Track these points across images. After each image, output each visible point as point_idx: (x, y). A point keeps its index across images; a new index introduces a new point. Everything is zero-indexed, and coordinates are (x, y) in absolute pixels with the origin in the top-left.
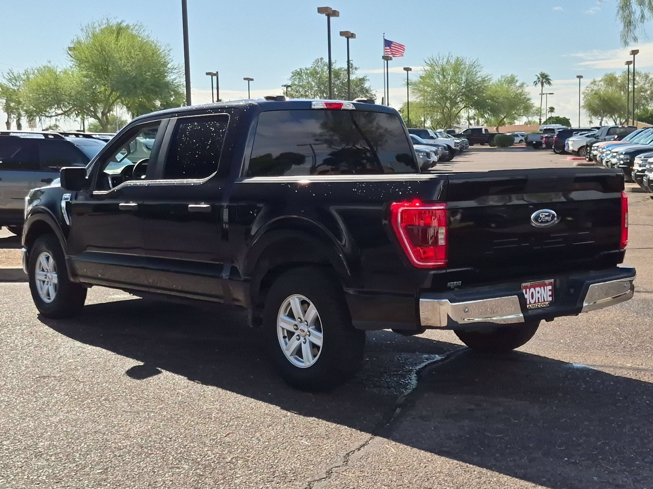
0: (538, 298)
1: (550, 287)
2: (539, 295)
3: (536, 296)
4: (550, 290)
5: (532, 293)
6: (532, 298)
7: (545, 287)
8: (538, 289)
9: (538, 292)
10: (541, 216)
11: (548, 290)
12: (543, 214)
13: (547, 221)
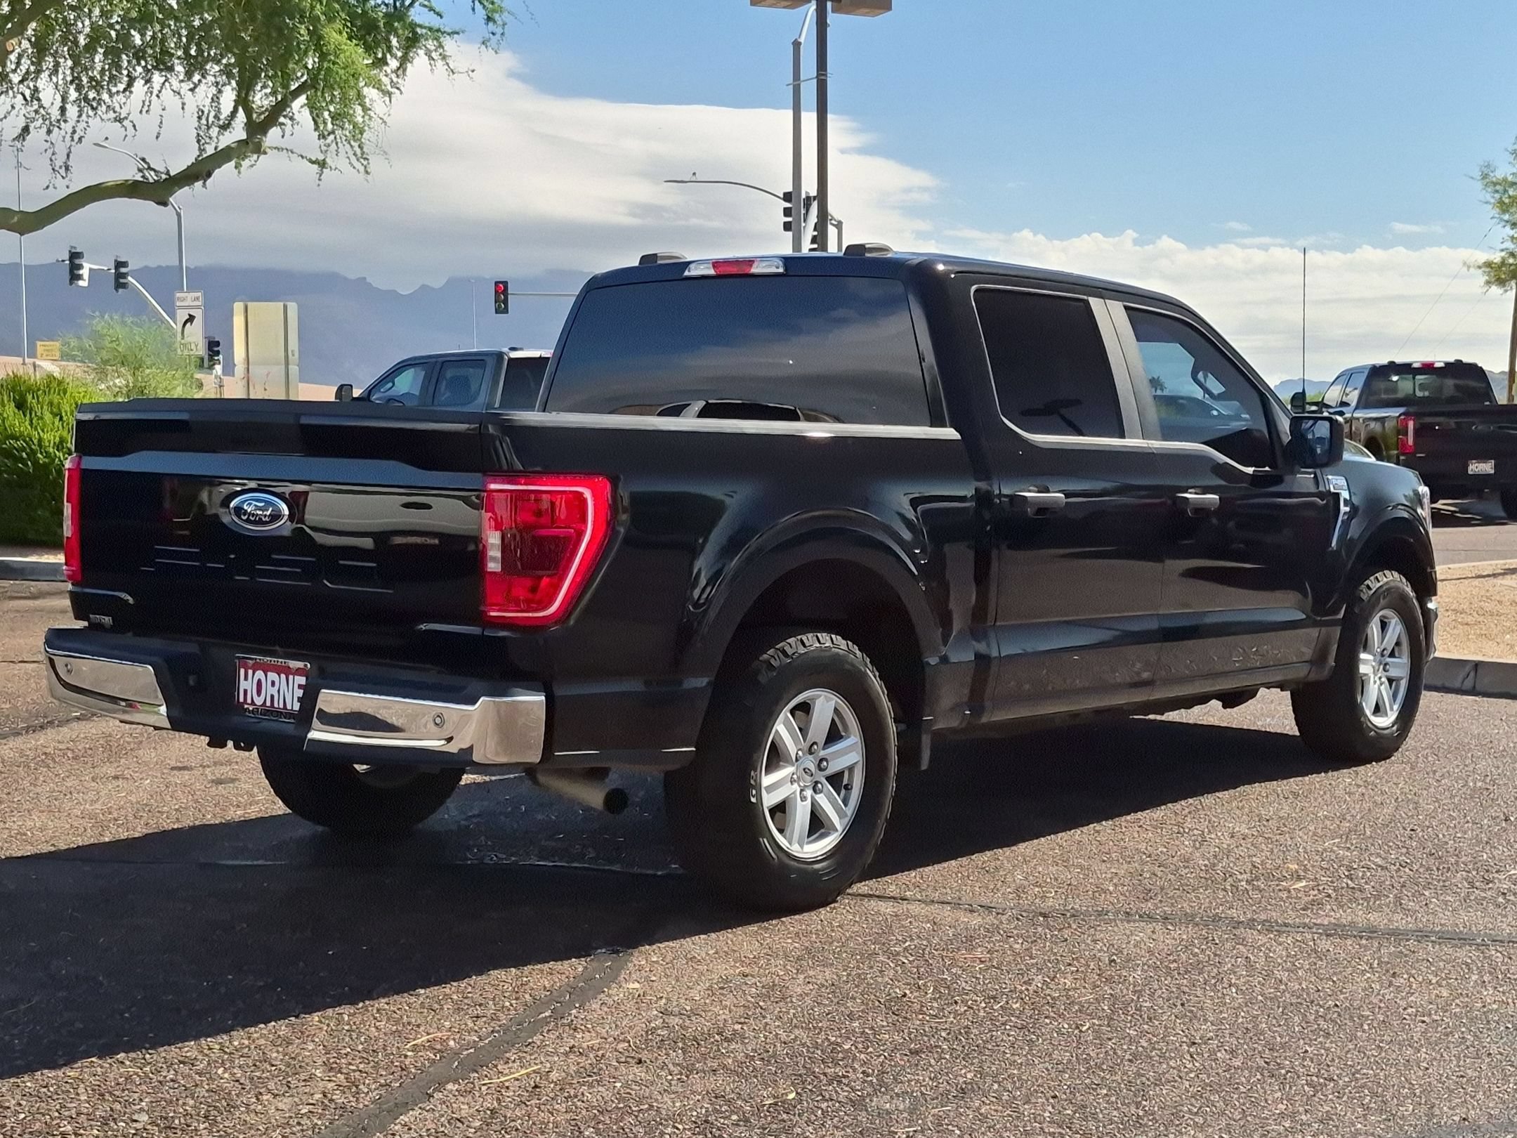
0: (272, 697)
1: (302, 680)
2: (274, 691)
3: (268, 690)
4: (300, 686)
5: (259, 682)
6: (259, 693)
7: (291, 677)
8: (272, 676)
9: (273, 684)
10: (245, 507)
11: (296, 686)
12: (250, 504)
13: (260, 522)
